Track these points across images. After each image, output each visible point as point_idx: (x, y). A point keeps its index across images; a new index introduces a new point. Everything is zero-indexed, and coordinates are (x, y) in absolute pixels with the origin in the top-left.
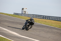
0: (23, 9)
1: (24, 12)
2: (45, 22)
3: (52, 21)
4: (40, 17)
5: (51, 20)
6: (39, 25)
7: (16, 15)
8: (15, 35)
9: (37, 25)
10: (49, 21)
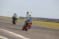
0: (28, 13)
1: (29, 16)
2: (50, 24)
3: (57, 23)
4: (44, 20)
5: (55, 22)
6: (44, 28)
7: (21, 19)
8: (21, 37)
9: (41, 28)
10: (53, 24)
